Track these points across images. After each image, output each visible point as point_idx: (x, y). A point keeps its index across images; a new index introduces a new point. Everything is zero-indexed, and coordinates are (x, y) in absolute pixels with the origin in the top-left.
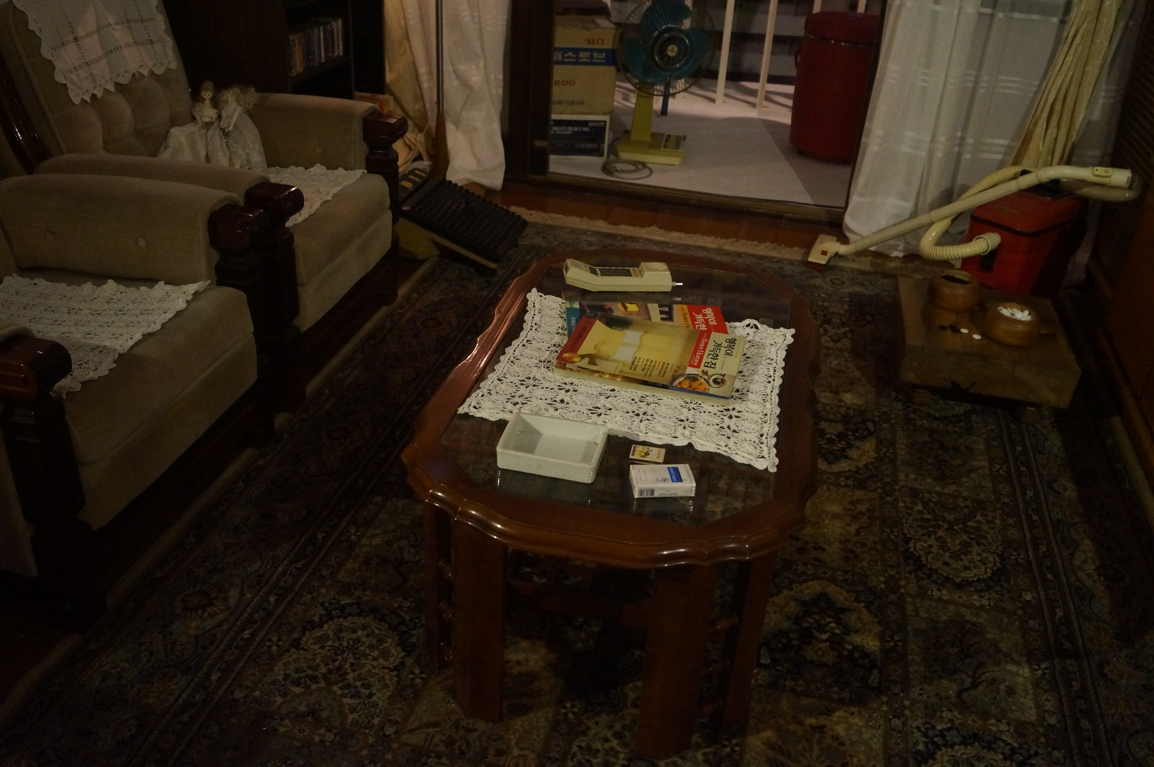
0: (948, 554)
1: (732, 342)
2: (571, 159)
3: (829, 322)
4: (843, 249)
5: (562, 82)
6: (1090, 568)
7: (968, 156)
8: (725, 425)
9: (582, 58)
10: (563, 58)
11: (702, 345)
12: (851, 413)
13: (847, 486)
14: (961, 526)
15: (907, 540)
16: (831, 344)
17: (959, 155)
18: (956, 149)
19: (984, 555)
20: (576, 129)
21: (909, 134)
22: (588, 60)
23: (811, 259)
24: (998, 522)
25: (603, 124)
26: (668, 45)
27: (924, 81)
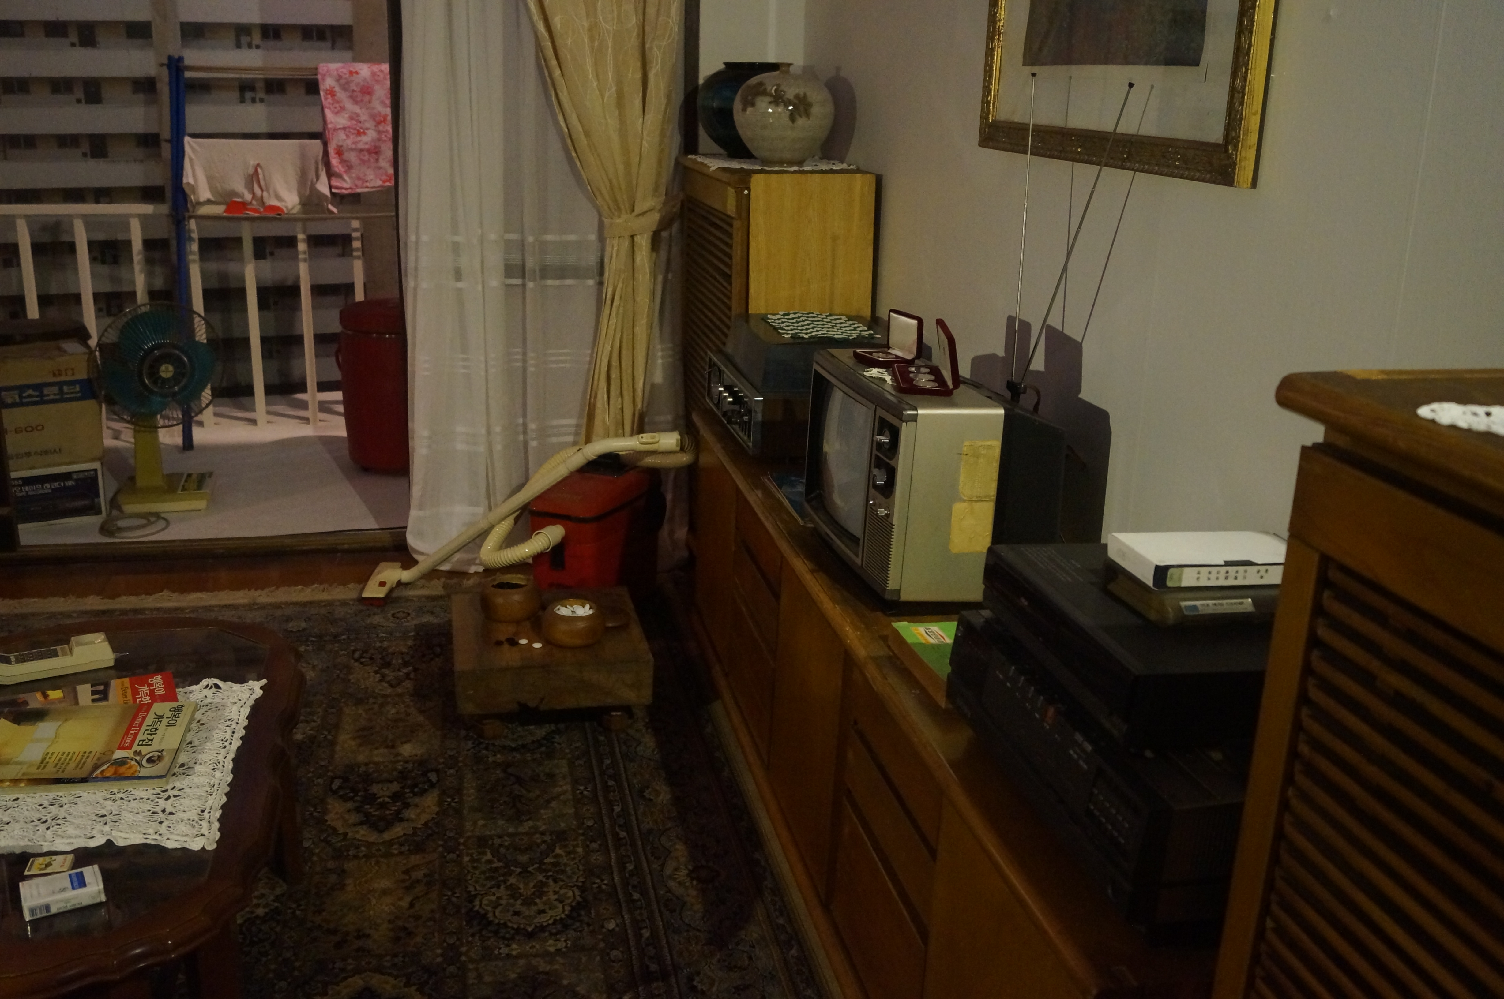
0: (519, 902)
1: (178, 710)
2: (55, 524)
3: (388, 665)
4: (406, 575)
5: (26, 428)
6: (683, 873)
7: (534, 444)
8: (158, 809)
9: (48, 395)
10: (21, 397)
11: (138, 721)
12: (410, 766)
13: (401, 853)
14: (536, 866)
15: (471, 899)
16: (389, 691)
17: (526, 444)
18: (521, 437)
19: (562, 892)
20: (57, 485)
21: (460, 429)
22: (58, 397)
23: (365, 595)
24: (580, 850)
25: (92, 473)
26: (161, 365)
27: (465, 367)
